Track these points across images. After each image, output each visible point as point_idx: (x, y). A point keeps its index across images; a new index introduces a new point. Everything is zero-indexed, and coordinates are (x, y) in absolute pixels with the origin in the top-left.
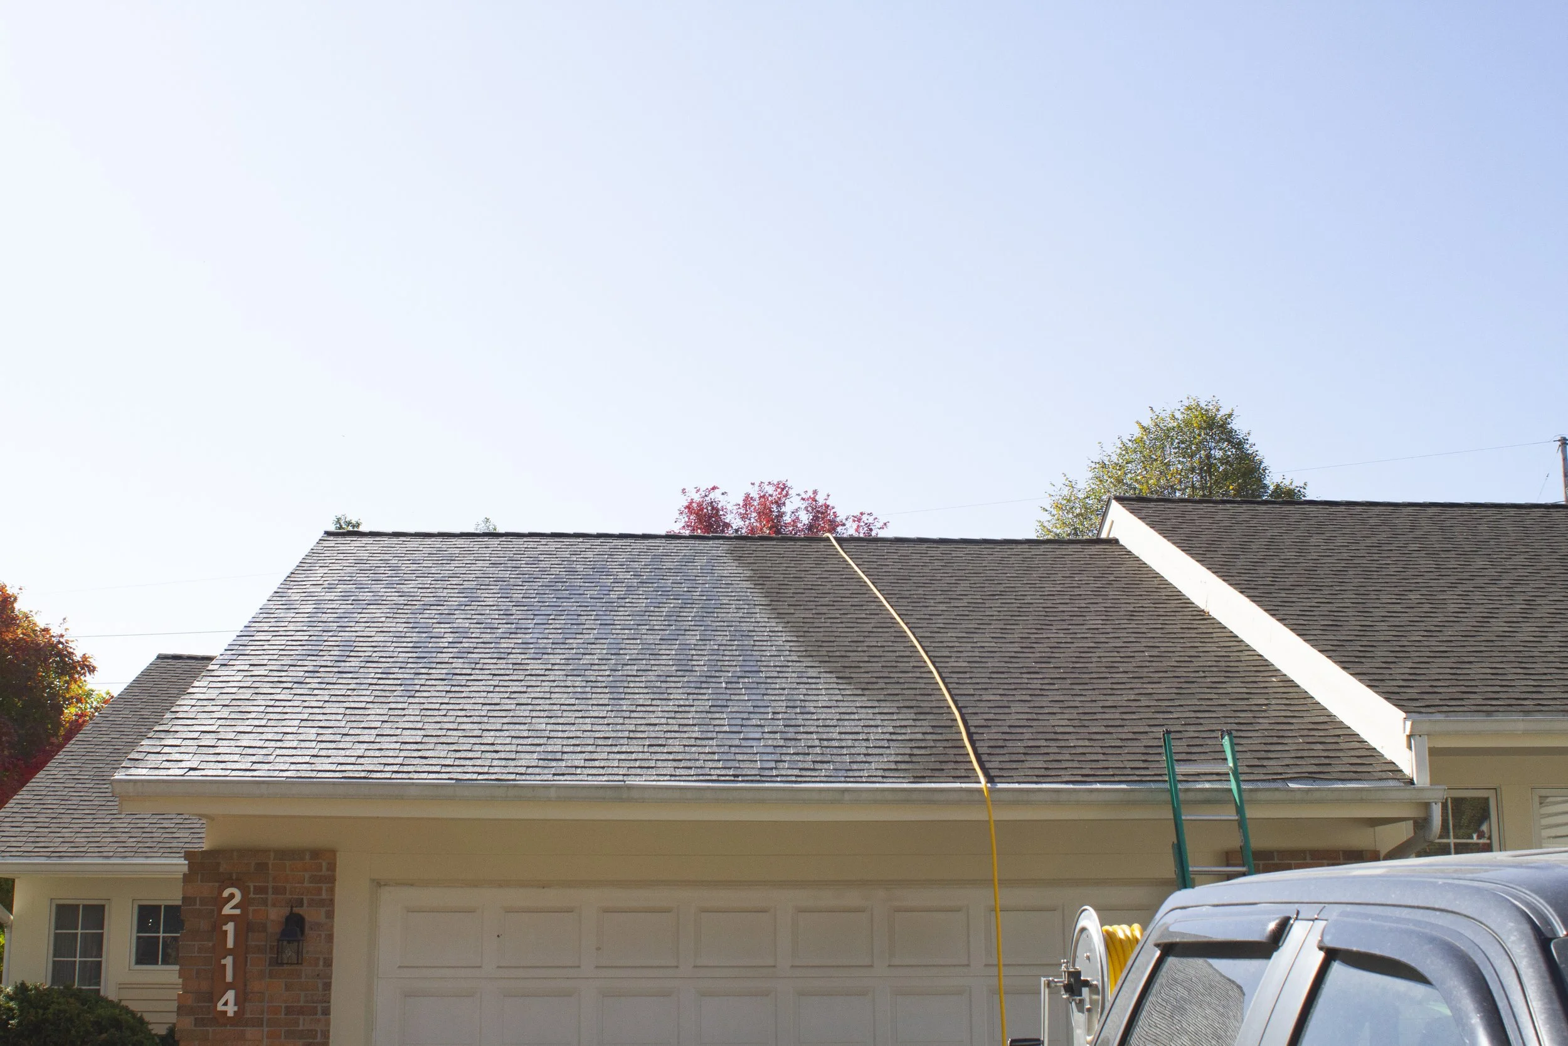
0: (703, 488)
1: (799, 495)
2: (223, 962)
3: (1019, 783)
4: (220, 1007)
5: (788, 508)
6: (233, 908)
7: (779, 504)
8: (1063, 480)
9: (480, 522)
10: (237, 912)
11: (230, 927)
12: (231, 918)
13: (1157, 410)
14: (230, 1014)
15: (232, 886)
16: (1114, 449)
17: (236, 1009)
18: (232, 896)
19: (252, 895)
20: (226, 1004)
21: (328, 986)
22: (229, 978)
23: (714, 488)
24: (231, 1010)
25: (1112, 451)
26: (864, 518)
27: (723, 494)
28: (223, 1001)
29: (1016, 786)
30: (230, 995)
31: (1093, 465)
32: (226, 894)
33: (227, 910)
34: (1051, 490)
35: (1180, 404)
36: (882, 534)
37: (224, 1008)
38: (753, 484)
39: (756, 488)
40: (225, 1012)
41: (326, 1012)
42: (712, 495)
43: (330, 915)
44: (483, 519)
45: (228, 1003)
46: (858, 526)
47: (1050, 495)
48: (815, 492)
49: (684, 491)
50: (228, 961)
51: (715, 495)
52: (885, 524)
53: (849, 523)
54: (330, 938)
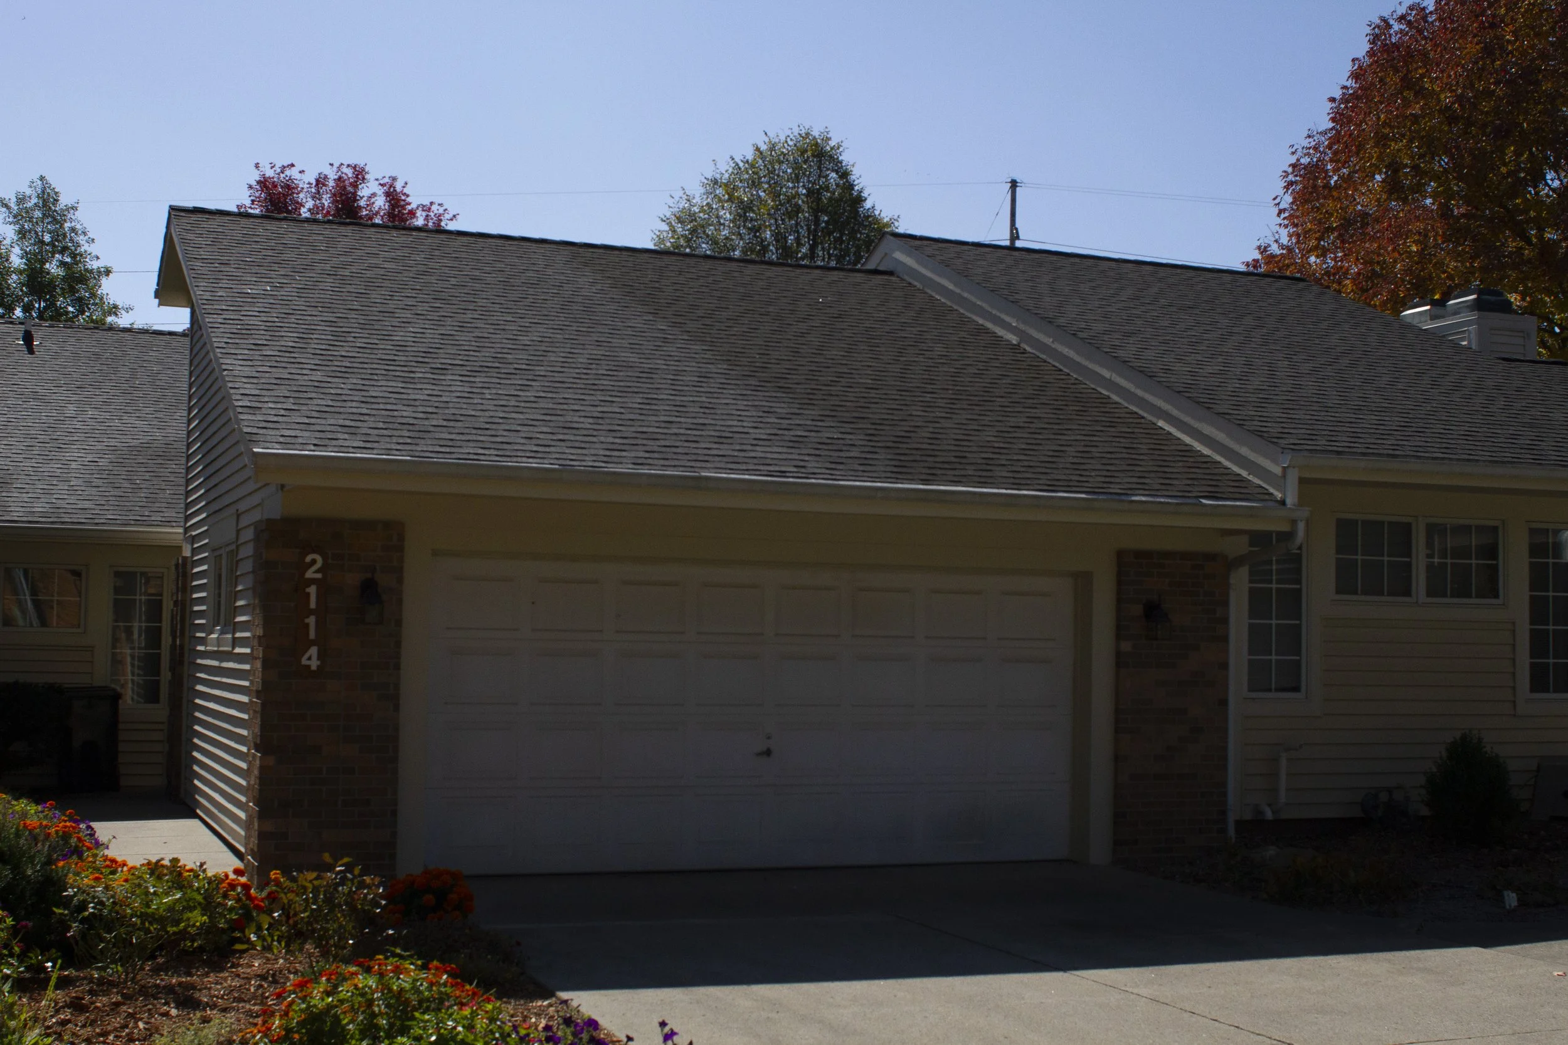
0: (279, 165)
1: (377, 180)
2: (307, 621)
3: (1006, 489)
4: (304, 661)
5: (364, 191)
6: (316, 572)
7: (355, 186)
8: (681, 193)
9: (35, 180)
10: (319, 576)
11: (312, 590)
12: (313, 581)
13: (771, 134)
14: (314, 668)
15: (314, 552)
16: (727, 167)
17: (319, 663)
18: (314, 562)
19: (330, 561)
20: (309, 659)
21: (398, 644)
22: (312, 635)
23: (293, 165)
24: (314, 664)
25: (724, 169)
26: (434, 208)
27: (300, 172)
28: (307, 656)
29: (1004, 491)
30: (313, 651)
31: (706, 182)
32: (308, 559)
33: (310, 574)
34: (671, 202)
35: (790, 131)
36: (452, 226)
37: (308, 663)
38: (332, 165)
39: (335, 169)
40: (309, 667)
41: (397, 667)
42: (288, 172)
43: (400, 580)
44: (38, 176)
45: (311, 659)
46: (427, 216)
47: (670, 207)
48: (394, 179)
49: (257, 166)
50: (311, 620)
51: (293, 173)
52: (454, 216)
53: (419, 213)
54: (400, 601)
